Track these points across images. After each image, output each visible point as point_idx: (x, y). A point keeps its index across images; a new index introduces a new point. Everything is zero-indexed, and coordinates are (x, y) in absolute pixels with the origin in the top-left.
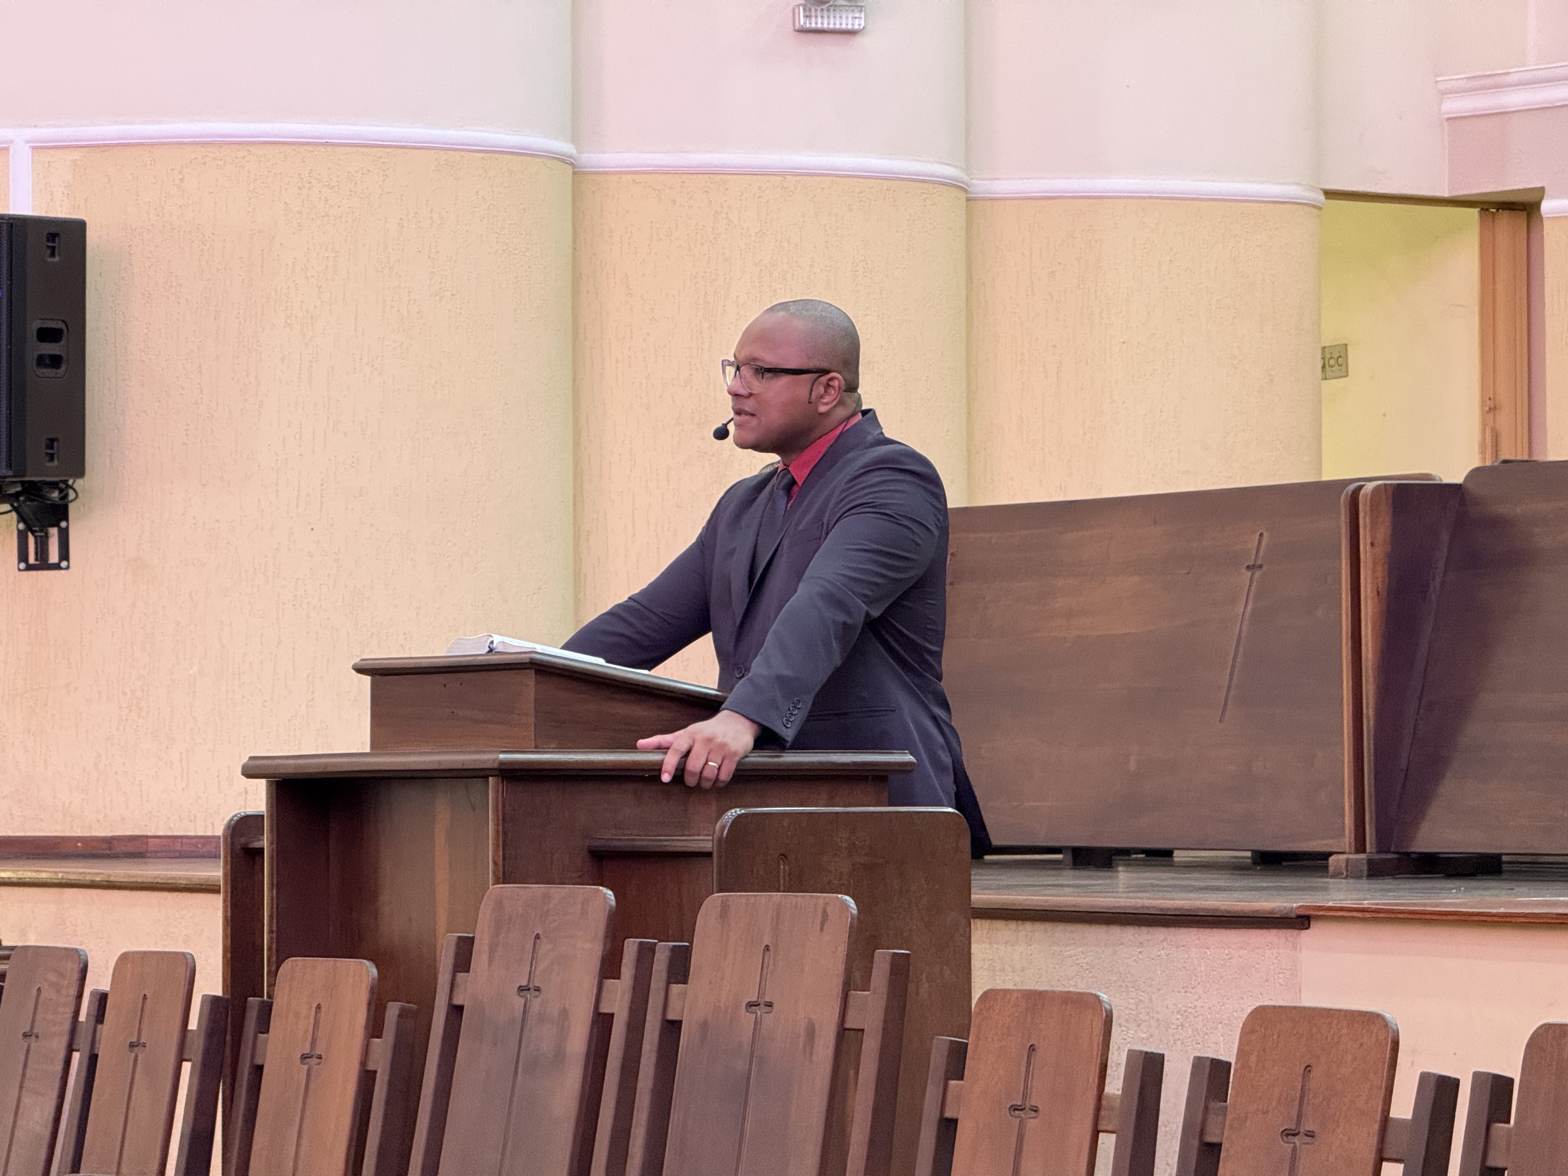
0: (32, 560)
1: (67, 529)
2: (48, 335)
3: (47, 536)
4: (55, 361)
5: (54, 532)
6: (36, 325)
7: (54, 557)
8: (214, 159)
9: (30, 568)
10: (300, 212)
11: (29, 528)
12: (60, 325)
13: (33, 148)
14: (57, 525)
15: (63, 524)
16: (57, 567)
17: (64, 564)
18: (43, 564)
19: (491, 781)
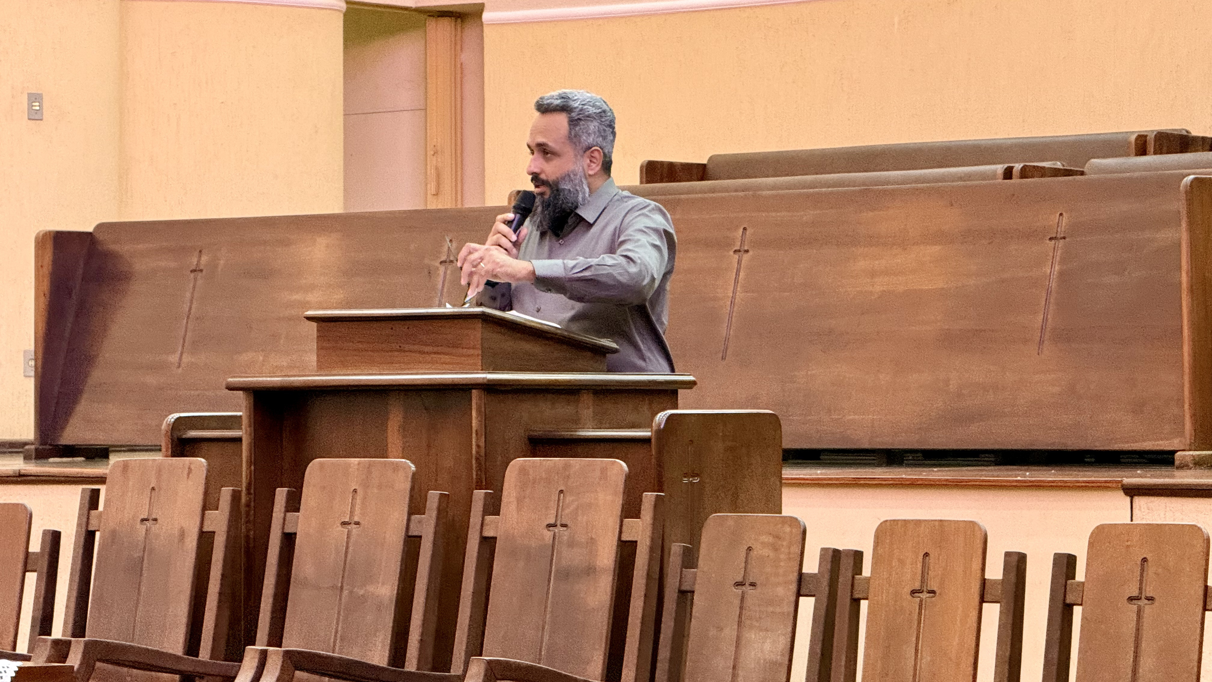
19: (474, 392)
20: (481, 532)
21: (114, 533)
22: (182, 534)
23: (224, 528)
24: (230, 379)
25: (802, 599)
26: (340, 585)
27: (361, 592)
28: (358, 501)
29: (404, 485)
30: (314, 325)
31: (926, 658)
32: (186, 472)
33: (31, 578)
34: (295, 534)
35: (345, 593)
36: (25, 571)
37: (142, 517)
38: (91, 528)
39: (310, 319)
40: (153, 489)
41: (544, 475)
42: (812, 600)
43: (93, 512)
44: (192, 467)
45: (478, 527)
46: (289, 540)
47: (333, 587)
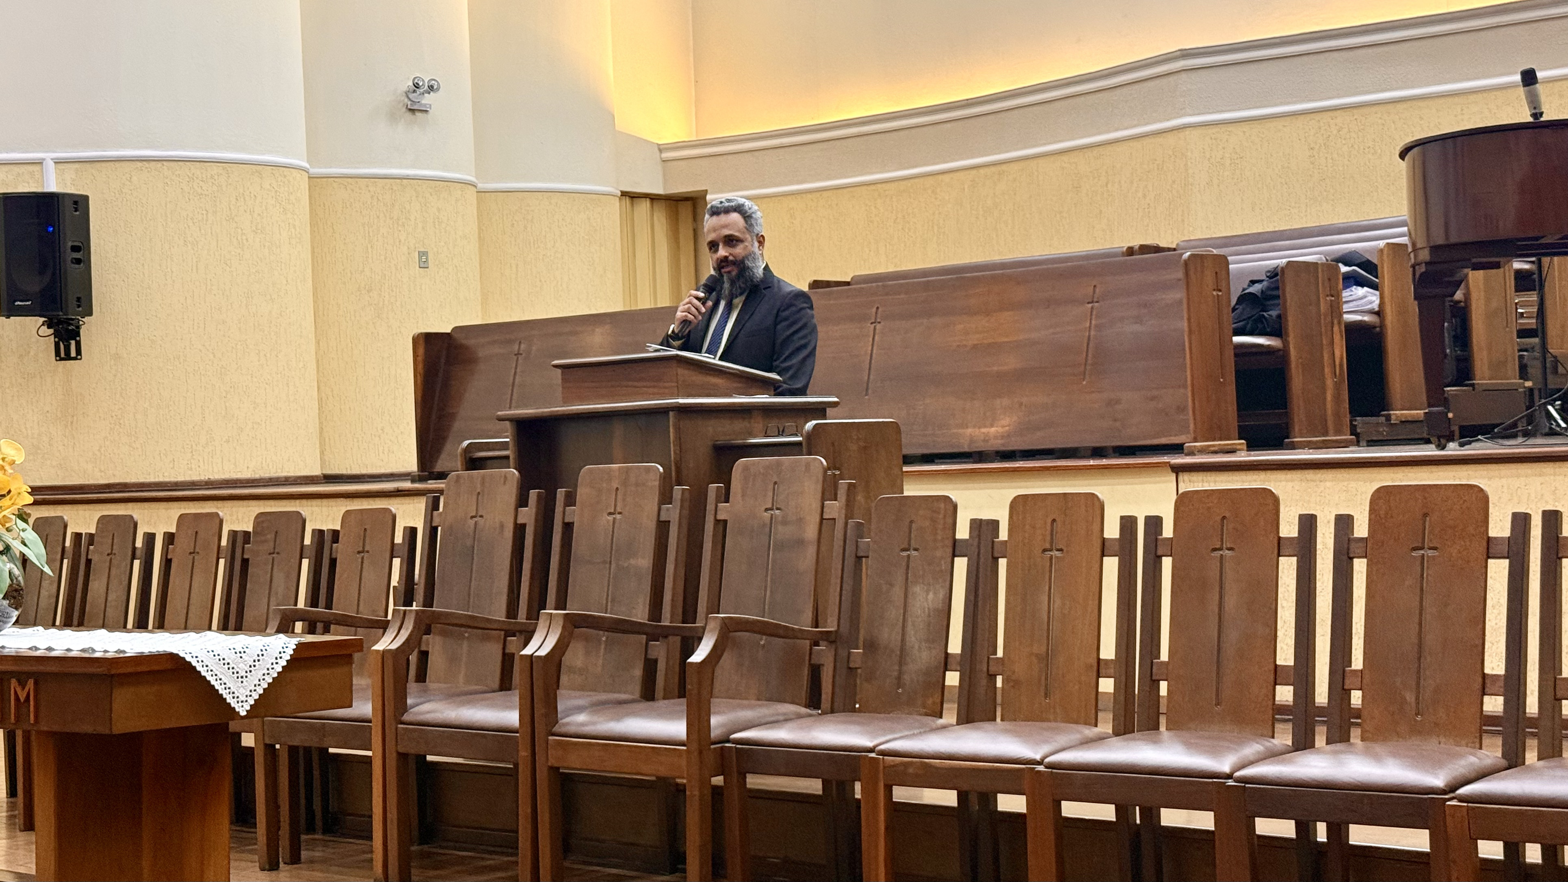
0: (63, 355)
1: (80, 341)
2: (75, 249)
3: (70, 344)
4: (78, 261)
5: (73, 343)
6: (70, 244)
7: (73, 354)
8: (146, 168)
9: (62, 359)
10: (189, 193)
11: (60, 340)
12: (80, 244)
13: (55, 162)
14: (74, 339)
15: (78, 339)
16: (75, 359)
17: (79, 357)
18: (68, 357)
19: (671, 413)
20: (715, 517)
21: (451, 527)
22: (502, 526)
23: (533, 521)
24: (499, 413)
25: (956, 559)
26: (609, 560)
27: (626, 565)
28: (620, 497)
29: (655, 483)
30: (559, 371)
31: (1057, 603)
32: (502, 480)
33: (397, 562)
34: (573, 523)
35: (613, 566)
36: (392, 557)
37: (472, 515)
38: (434, 524)
39: (556, 366)
40: (479, 493)
41: (762, 471)
42: (965, 559)
43: (435, 513)
44: (507, 475)
45: (713, 512)
46: (568, 527)
47: (604, 562)
